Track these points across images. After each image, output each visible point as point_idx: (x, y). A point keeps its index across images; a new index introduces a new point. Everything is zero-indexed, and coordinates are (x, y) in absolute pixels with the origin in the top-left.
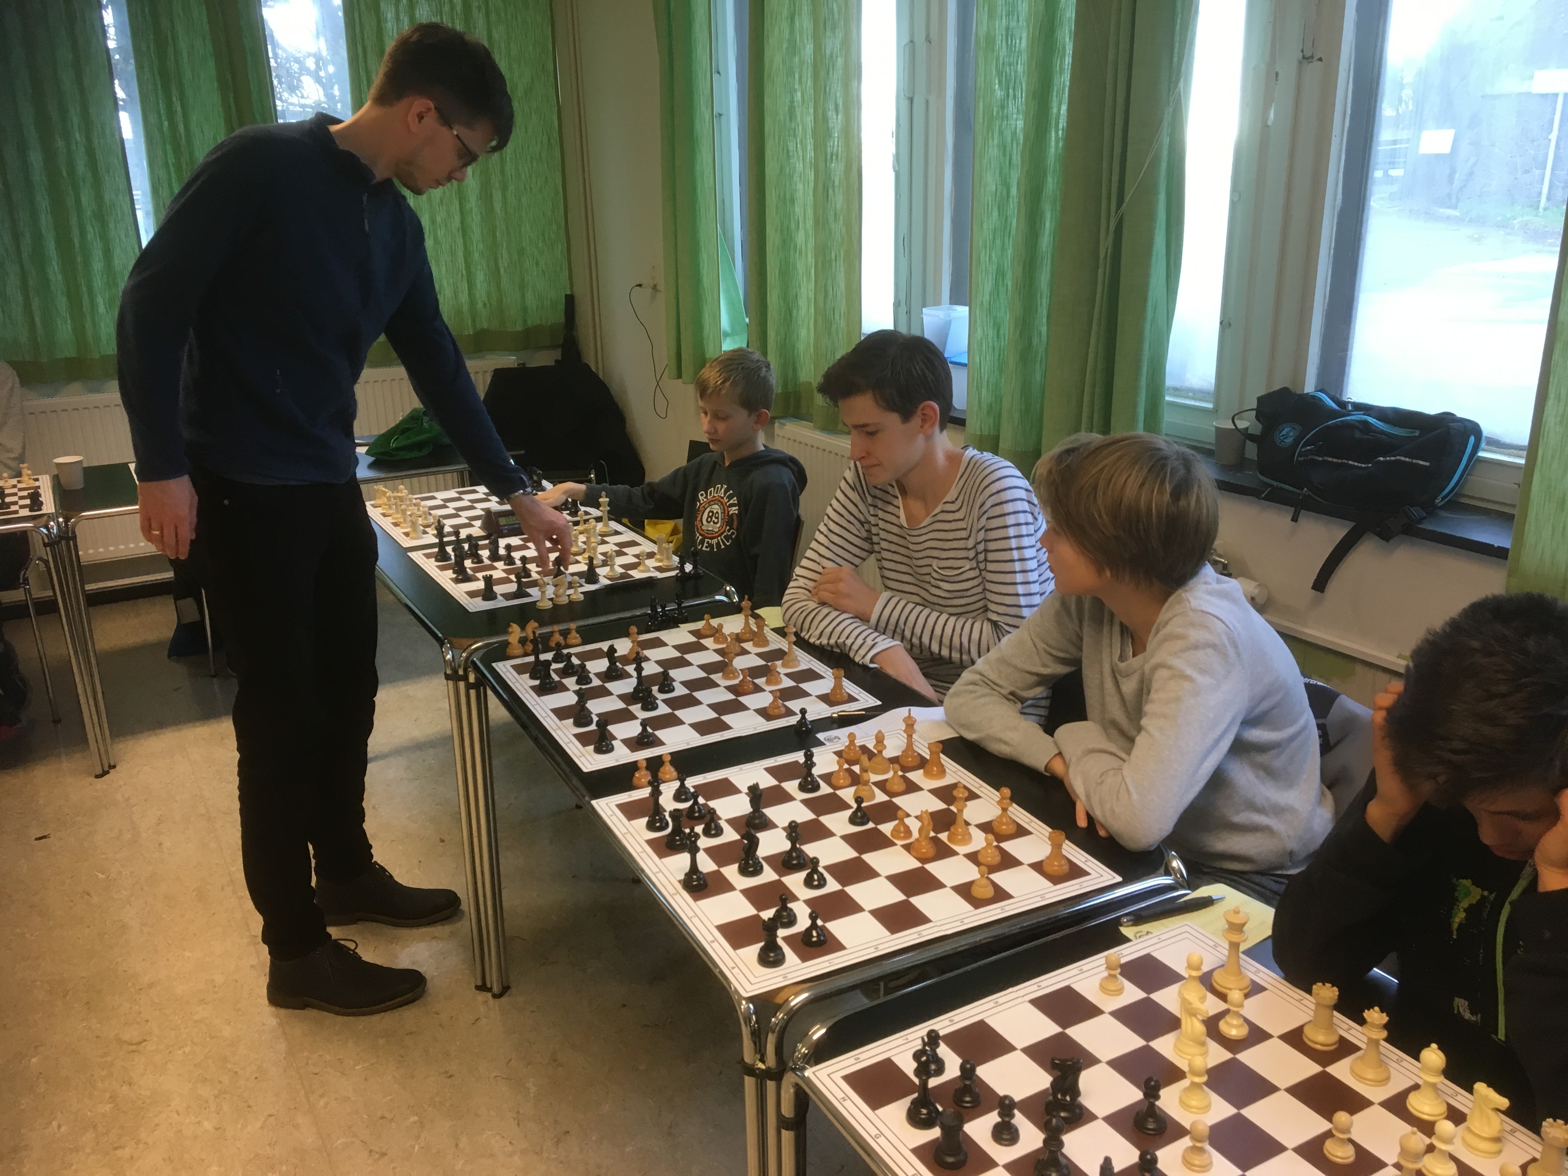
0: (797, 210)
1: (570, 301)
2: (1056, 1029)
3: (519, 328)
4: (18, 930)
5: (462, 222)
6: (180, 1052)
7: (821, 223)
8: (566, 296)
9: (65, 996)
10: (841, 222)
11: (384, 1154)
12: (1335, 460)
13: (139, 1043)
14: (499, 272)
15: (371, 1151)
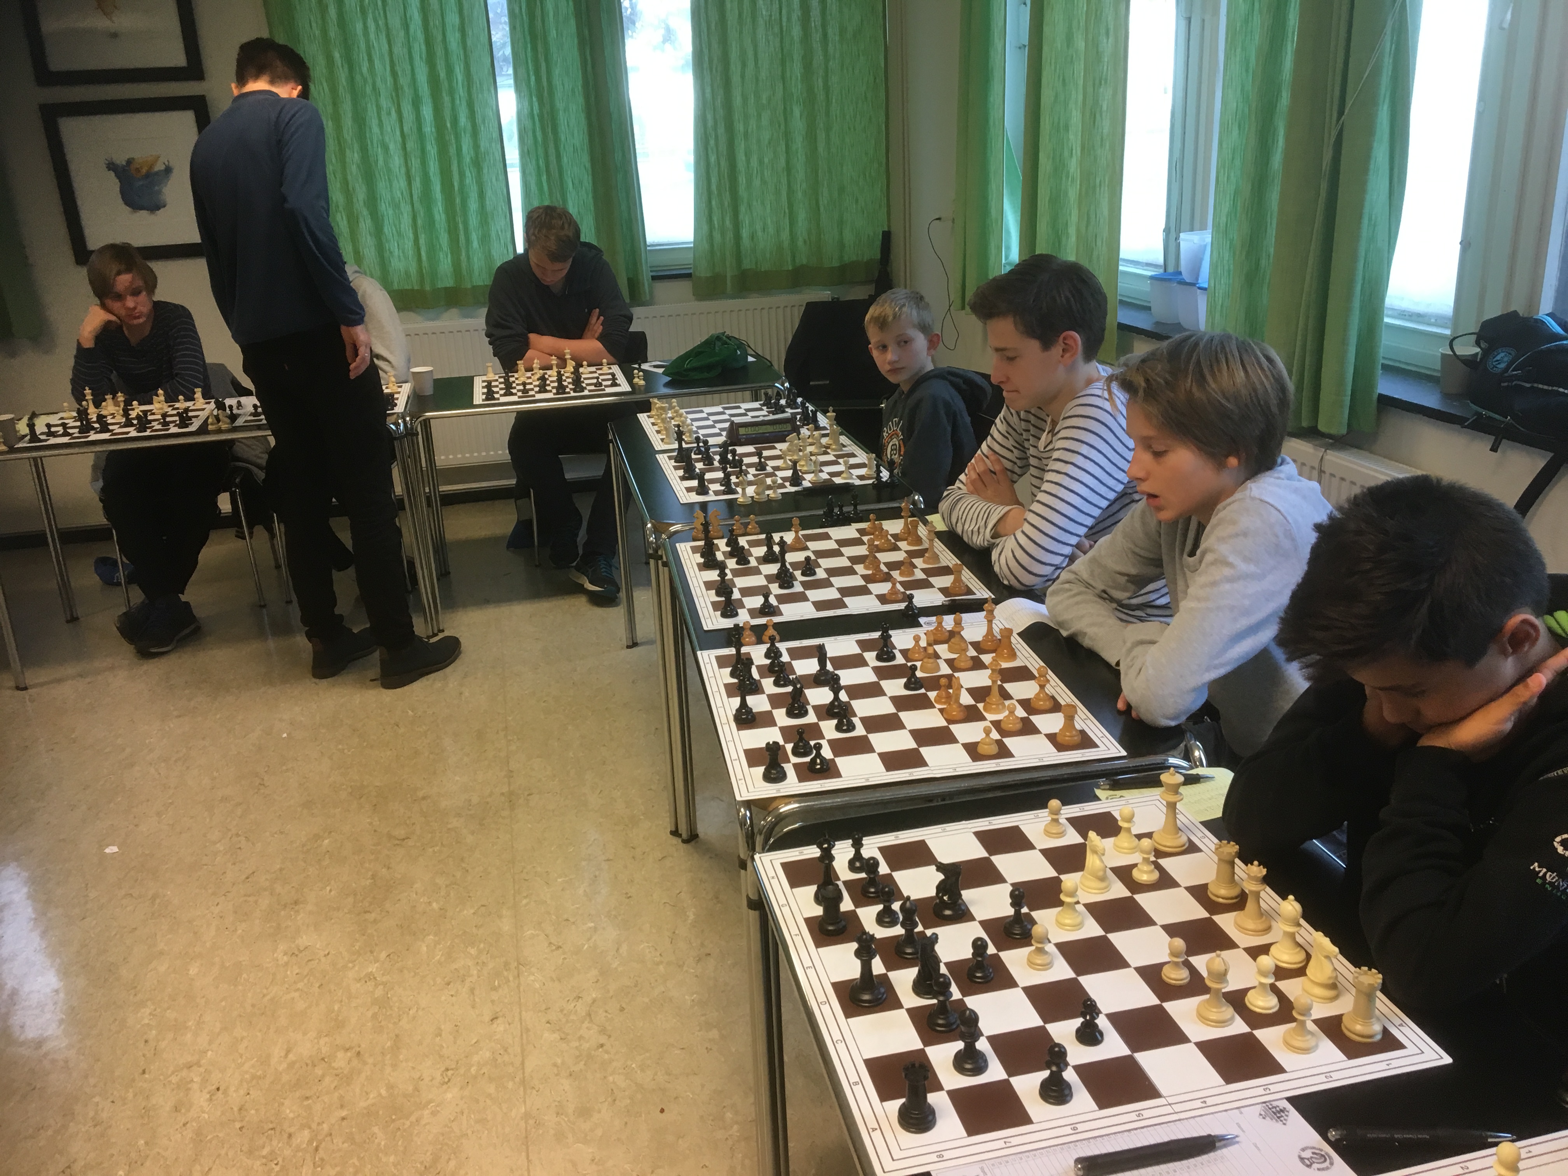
0: (1071, 137)
1: (887, 236)
2: (985, 854)
3: (836, 264)
4: (340, 747)
5: (788, 162)
6: (431, 850)
7: (1087, 148)
8: (883, 232)
9: (361, 798)
10: (1107, 147)
11: (559, 947)
12: (1546, 387)
13: (404, 839)
14: (819, 210)
15: (551, 943)
